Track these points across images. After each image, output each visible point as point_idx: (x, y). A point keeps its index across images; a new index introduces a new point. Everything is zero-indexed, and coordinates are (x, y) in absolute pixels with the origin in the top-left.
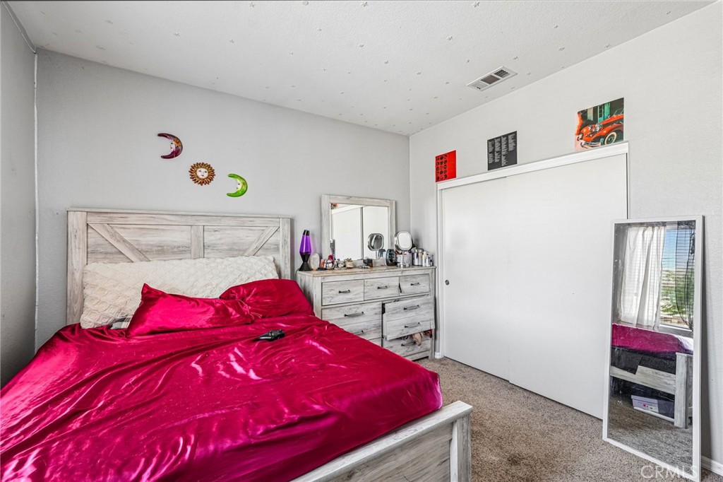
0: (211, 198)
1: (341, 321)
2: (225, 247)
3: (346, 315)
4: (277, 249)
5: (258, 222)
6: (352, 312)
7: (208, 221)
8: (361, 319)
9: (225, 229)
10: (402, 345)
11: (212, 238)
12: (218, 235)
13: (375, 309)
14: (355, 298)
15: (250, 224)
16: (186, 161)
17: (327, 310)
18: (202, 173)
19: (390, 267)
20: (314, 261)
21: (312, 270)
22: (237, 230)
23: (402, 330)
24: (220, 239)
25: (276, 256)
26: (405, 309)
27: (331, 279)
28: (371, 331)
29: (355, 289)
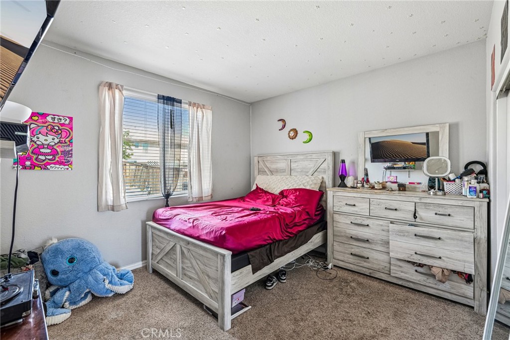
0: (297, 145)
1: (348, 225)
2: (299, 170)
3: (351, 223)
4: (325, 172)
5: (314, 156)
6: (359, 222)
7: (292, 157)
8: (366, 229)
9: (299, 161)
10: (416, 271)
11: (294, 165)
12: (296, 164)
13: (382, 225)
14: (360, 212)
15: (310, 157)
16: (287, 129)
17: (337, 215)
18: (292, 134)
19: (401, 192)
20: (349, 181)
21: (347, 187)
22: (304, 161)
23: (412, 255)
24: (297, 166)
25: (324, 176)
26: (415, 235)
27: (340, 194)
28: (379, 243)
29: (360, 204)
